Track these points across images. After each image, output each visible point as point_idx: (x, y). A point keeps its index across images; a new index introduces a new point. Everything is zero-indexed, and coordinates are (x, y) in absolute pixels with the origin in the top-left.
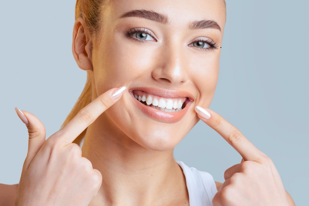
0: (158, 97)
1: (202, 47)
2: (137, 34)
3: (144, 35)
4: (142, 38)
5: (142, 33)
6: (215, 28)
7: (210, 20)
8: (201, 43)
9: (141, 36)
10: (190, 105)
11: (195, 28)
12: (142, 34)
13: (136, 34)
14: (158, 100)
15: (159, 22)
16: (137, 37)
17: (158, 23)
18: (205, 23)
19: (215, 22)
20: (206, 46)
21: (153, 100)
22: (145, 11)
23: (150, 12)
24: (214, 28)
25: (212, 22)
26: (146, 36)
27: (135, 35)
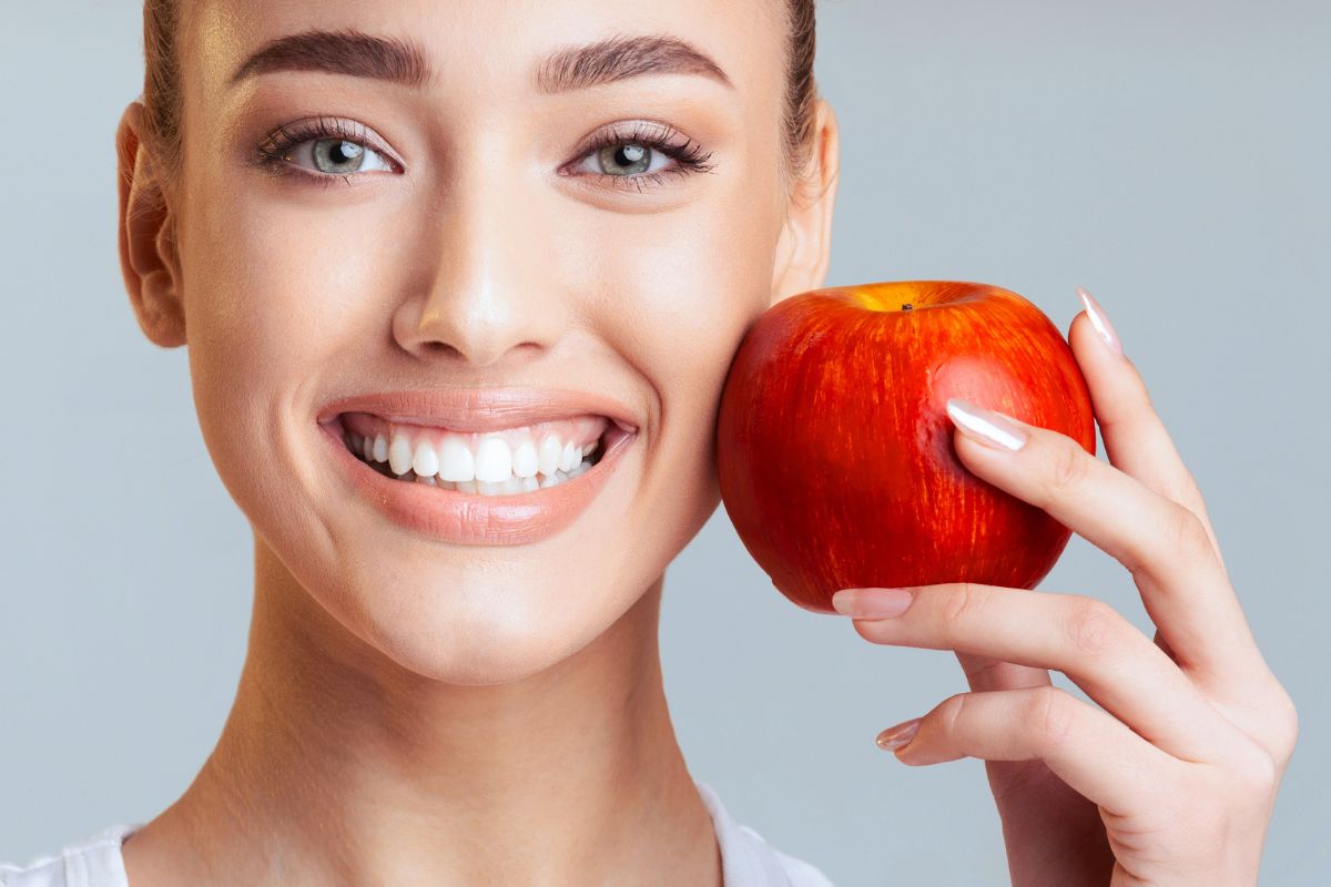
0: (435, 433)
1: (642, 169)
2: (318, 149)
3: (349, 150)
4: (343, 168)
5: (341, 139)
6: (679, 70)
7: (644, 35)
8: (633, 154)
9: (338, 158)
10: (624, 451)
11: (571, 86)
12: (342, 148)
13: (314, 150)
14: (437, 451)
15: (388, 78)
16: (319, 160)
17: (390, 87)
18: (614, 55)
19: (677, 44)
20: (659, 161)
21: (413, 450)
22: (323, 35)
23: (343, 37)
24: (671, 72)
25: (657, 45)
26: (361, 158)
27: (304, 152)
